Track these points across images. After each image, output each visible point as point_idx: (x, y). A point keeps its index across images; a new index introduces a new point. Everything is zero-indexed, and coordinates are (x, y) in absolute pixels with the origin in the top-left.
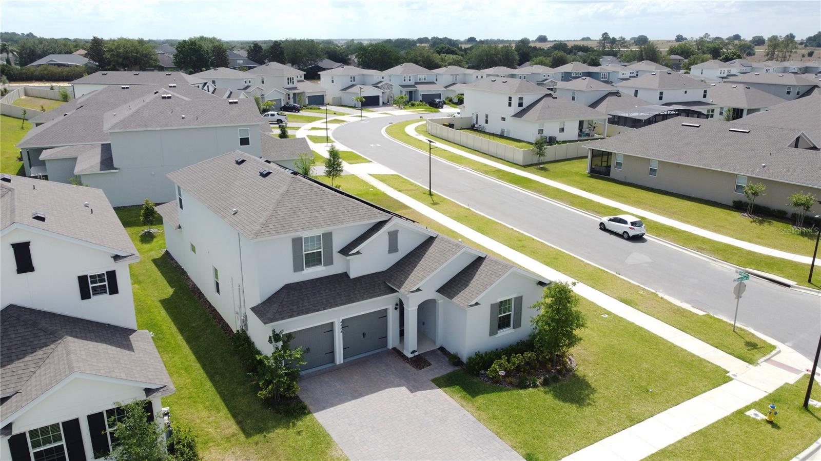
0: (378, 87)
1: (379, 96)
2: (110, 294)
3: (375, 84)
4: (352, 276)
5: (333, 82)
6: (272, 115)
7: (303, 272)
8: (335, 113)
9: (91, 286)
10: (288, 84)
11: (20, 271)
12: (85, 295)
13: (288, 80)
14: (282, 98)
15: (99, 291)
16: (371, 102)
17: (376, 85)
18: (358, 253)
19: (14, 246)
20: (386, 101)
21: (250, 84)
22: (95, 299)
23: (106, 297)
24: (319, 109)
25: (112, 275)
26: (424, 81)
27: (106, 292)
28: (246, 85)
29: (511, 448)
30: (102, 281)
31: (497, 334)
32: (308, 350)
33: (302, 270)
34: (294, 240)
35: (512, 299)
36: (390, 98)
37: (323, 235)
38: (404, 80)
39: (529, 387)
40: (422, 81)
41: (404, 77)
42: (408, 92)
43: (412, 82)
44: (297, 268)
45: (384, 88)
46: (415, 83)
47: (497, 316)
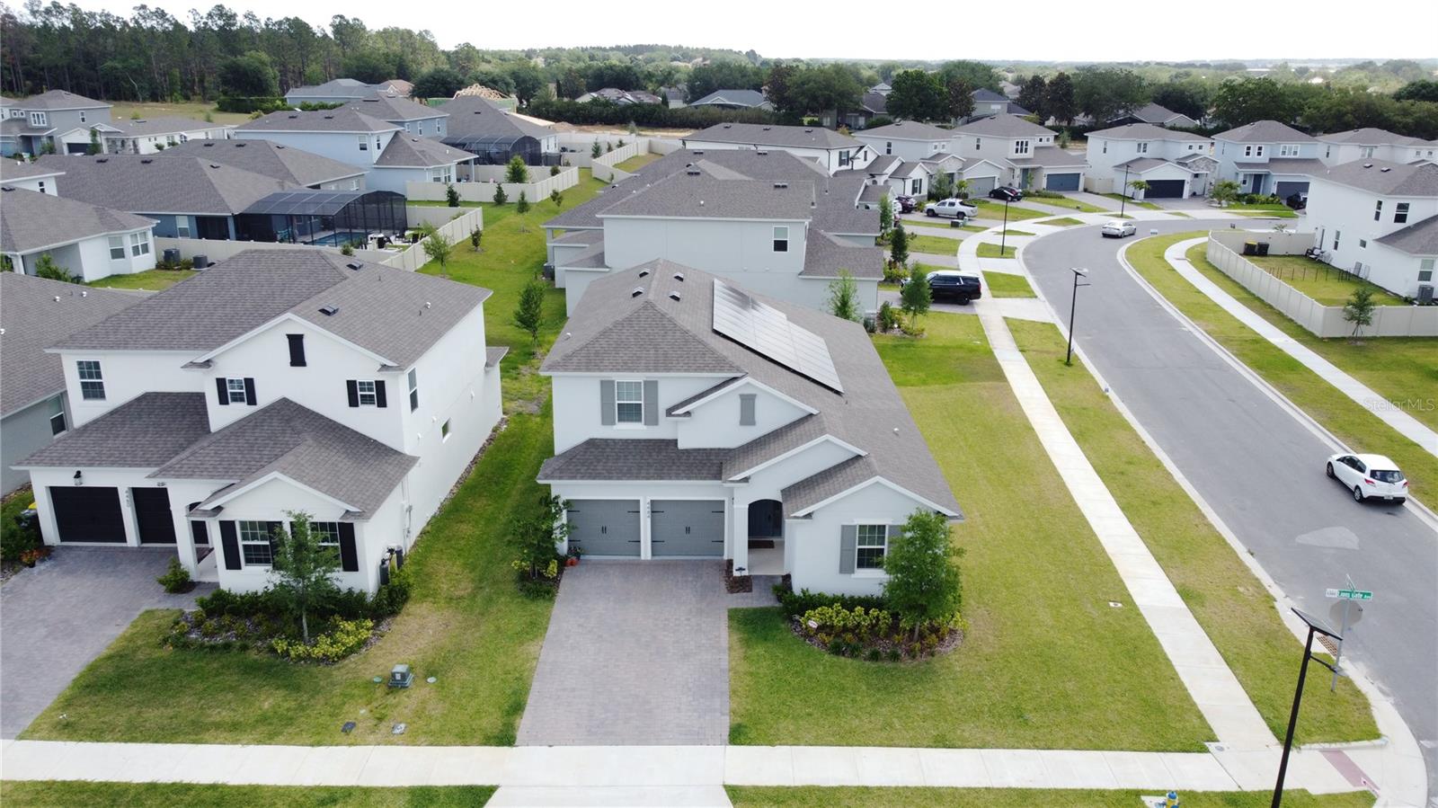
0: (1186, 164)
1: (1183, 182)
2: (378, 406)
3: (1182, 160)
4: (681, 446)
5: (1105, 151)
6: (952, 204)
7: (615, 427)
8: (1078, 208)
9: (359, 393)
10: (1017, 151)
11: (294, 363)
12: (353, 402)
13: (1026, 149)
14: (997, 176)
15: (367, 400)
16: (1165, 191)
17: (1182, 163)
18: (688, 414)
19: (290, 337)
20: (1198, 192)
21: (942, 151)
22: (364, 409)
23: (373, 408)
24: (1061, 197)
25: (380, 386)
26: (1292, 156)
27: (374, 404)
28: (936, 151)
29: (728, 711)
30: (371, 390)
31: (853, 572)
32: (604, 530)
33: (613, 423)
34: (602, 382)
35: (884, 526)
36: (1208, 185)
37: (645, 382)
38: (1248, 154)
39: (843, 655)
40: (1289, 157)
41: (1249, 148)
42: (1251, 175)
43: (1264, 158)
44: (607, 420)
45: (1197, 166)
46: (1270, 160)
47: (855, 547)
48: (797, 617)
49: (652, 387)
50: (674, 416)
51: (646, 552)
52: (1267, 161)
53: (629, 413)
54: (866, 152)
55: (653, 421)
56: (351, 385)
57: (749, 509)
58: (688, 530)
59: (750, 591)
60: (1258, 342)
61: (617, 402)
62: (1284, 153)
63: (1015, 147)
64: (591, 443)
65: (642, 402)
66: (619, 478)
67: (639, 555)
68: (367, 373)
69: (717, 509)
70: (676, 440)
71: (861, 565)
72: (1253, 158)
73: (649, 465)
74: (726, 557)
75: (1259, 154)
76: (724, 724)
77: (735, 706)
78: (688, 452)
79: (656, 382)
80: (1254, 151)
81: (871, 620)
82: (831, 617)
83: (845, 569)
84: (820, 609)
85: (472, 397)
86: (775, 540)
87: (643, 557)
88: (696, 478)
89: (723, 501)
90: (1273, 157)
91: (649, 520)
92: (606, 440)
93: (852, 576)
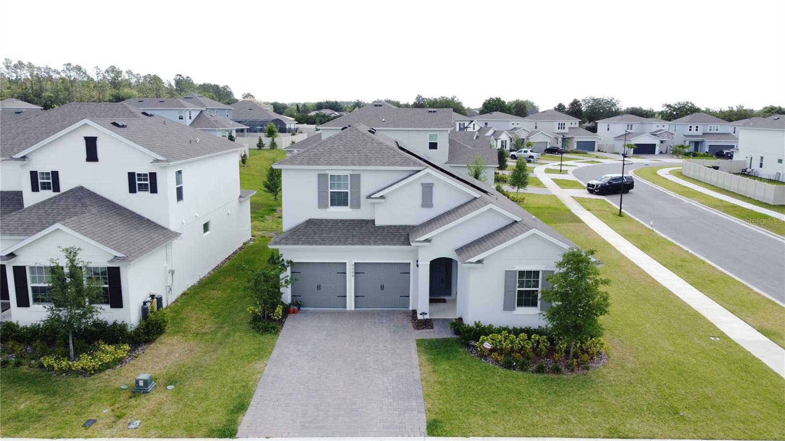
0: (656, 135)
1: (655, 144)
2: (151, 192)
3: (654, 132)
4: (377, 223)
5: (608, 129)
6: (526, 152)
7: (328, 210)
8: (597, 157)
9: (137, 182)
10: (559, 129)
11: (88, 159)
12: (132, 190)
13: (564, 128)
14: (549, 142)
15: (143, 188)
16: (645, 150)
17: (654, 134)
18: (382, 197)
19: (86, 138)
20: (664, 151)
21: (517, 126)
22: (140, 194)
23: (147, 194)
24: (586, 153)
25: (153, 176)
26: (715, 132)
27: (148, 191)
28: (513, 127)
29: (424, 410)
30: (146, 180)
31: (514, 309)
32: (319, 287)
33: (327, 207)
34: (319, 175)
35: (538, 272)
36: (669, 147)
37: (351, 175)
38: (690, 130)
39: (514, 369)
40: (713, 132)
41: (691, 127)
42: (693, 141)
43: (700, 132)
44: (322, 205)
45: (662, 136)
46: (703, 134)
47: (515, 289)
48: (473, 343)
49: (356, 179)
50: (372, 198)
51: (350, 305)
52: (702, 134)
53: (339, 199)
54: (474, 125)
55: (357, 205)
56: (131, 176)
57: (430, 265)
58: (382, 287)
59: (432, 328)
60: (735, 207)
61: (330, 190)
62: (710, 130)
63: (558, 126)
64: (310, 222)
65: (348, 191)
66: (331, 244)
67: (346, 307)
68: (143, 167)
69: (404, 269)
70: (374, 220)
71: (520, 304)
72: (693, 132)
73: (354, 236)
74: (411, 308)
75: (697, 130)
76: (422, 421)
77: (429, 406)
78: (382, 228)
79: (359, 176)
80: (694, 128)
81: (533, 344)
82: (500, 341)
83: (508, 307)
84: (491, 335)
85: (228, 214)
86: (446, 298)
87: (348, 308)
88: (389, 244)
89: (410, 263)
90: (704, 132)
91: (353, 279)
92: (321, 220)
93: (514, 313)
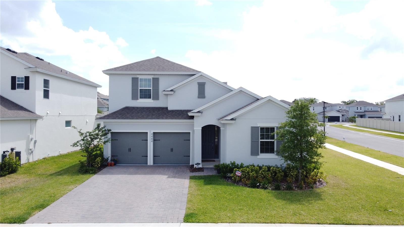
2: (25, 89)
4: (169, 109)
7: (138, 101)
9: (17, 83)
12: (13, 87)
15: (20, 86)
17: (338, 111)
18: (172, 91)
20: (344, 120)
22: (18, 90)
25: (27, 79)
29: (185, 208)
30: (23, 81)
32: (130, 150)
33: (137, 99)
34: (133, 78)
35: (274, 128)
36: (347, 118)
37: (153, 78)
39: (258, 188)
40: (370, 110)
41: (357, 108)
44: (134, 97)
45: (343, 112)
47: (258, 140)
48: (229, 175)
49: (156, 81)
50: (166, 91)
51: (150, 161)
53: (146, 94)
55: (156, 97)
56: (14, 79)
57: (202, 131)
58: (172, 150)
59: (203, 171)
61: (139, 88)
62: (368, 109)
64: (126, 109)
65: (151, 88)
66: (137, 119)
69: (186, 137)
70: (167, 107)
71: (262, 152)
72: (359, 110)
74: (191, 164)
75: (361, 109)
76: (183, 213)
77: (189, 206)
78: (173, 111)
79: (158, 79)
80: (359, 108)
83: (254, 153)
86: (215, 160)
87: (148, 164)
89: (190, 133)
90: (365, 110)
91: (152, 143)
92: (133, 108)
93: (258, 157)
